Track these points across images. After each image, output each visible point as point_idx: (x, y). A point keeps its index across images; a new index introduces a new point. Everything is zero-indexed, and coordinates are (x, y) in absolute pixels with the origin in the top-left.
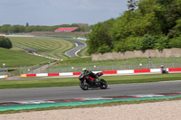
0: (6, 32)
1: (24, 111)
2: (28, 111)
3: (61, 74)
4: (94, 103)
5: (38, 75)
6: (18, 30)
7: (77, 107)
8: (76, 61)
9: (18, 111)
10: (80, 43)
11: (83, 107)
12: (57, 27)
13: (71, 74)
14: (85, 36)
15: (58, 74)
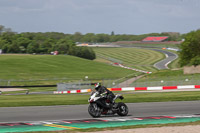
0: (89, 42)
1: (108, 128)
2: (112, 129)
3: (149, 88)
4: (185, 121)
5: (123, 89)
6: (102, 39)
7: (167, 125)
8: (166, 74)
9: (101, 129)
10: (170, 54)
11: (174, 125)
12: (145, 36)
13: (161, 88)
14: (177, 46)
15: (145, 89)
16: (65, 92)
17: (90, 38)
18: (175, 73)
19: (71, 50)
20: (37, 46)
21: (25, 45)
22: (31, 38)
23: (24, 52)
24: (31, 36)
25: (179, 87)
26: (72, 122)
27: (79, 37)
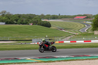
0: (48, 19)
1: (57, 61)
2: (59, 61)
3: (77, 42)
4: (95, 57)
5: (65, 42)
6: (54, 17)
7: (86, 59)
8: (86, 35)
9: (54, 61)
10: (88, 25)
11: (90, 59)
12: (75, 16)
13: (83, 41)
14: (91, 21)
15: (76, 42)
16: (36, 43)
17: (48, 17)
18: (90, 34)
19: (39, 22)
20: (23, 21)
21: (17, 20)
22: (19, 17)
23: (16, 24)
24: (19, 16)
25: (92, 41)
26: (40, 58)
27: (43, 17)
